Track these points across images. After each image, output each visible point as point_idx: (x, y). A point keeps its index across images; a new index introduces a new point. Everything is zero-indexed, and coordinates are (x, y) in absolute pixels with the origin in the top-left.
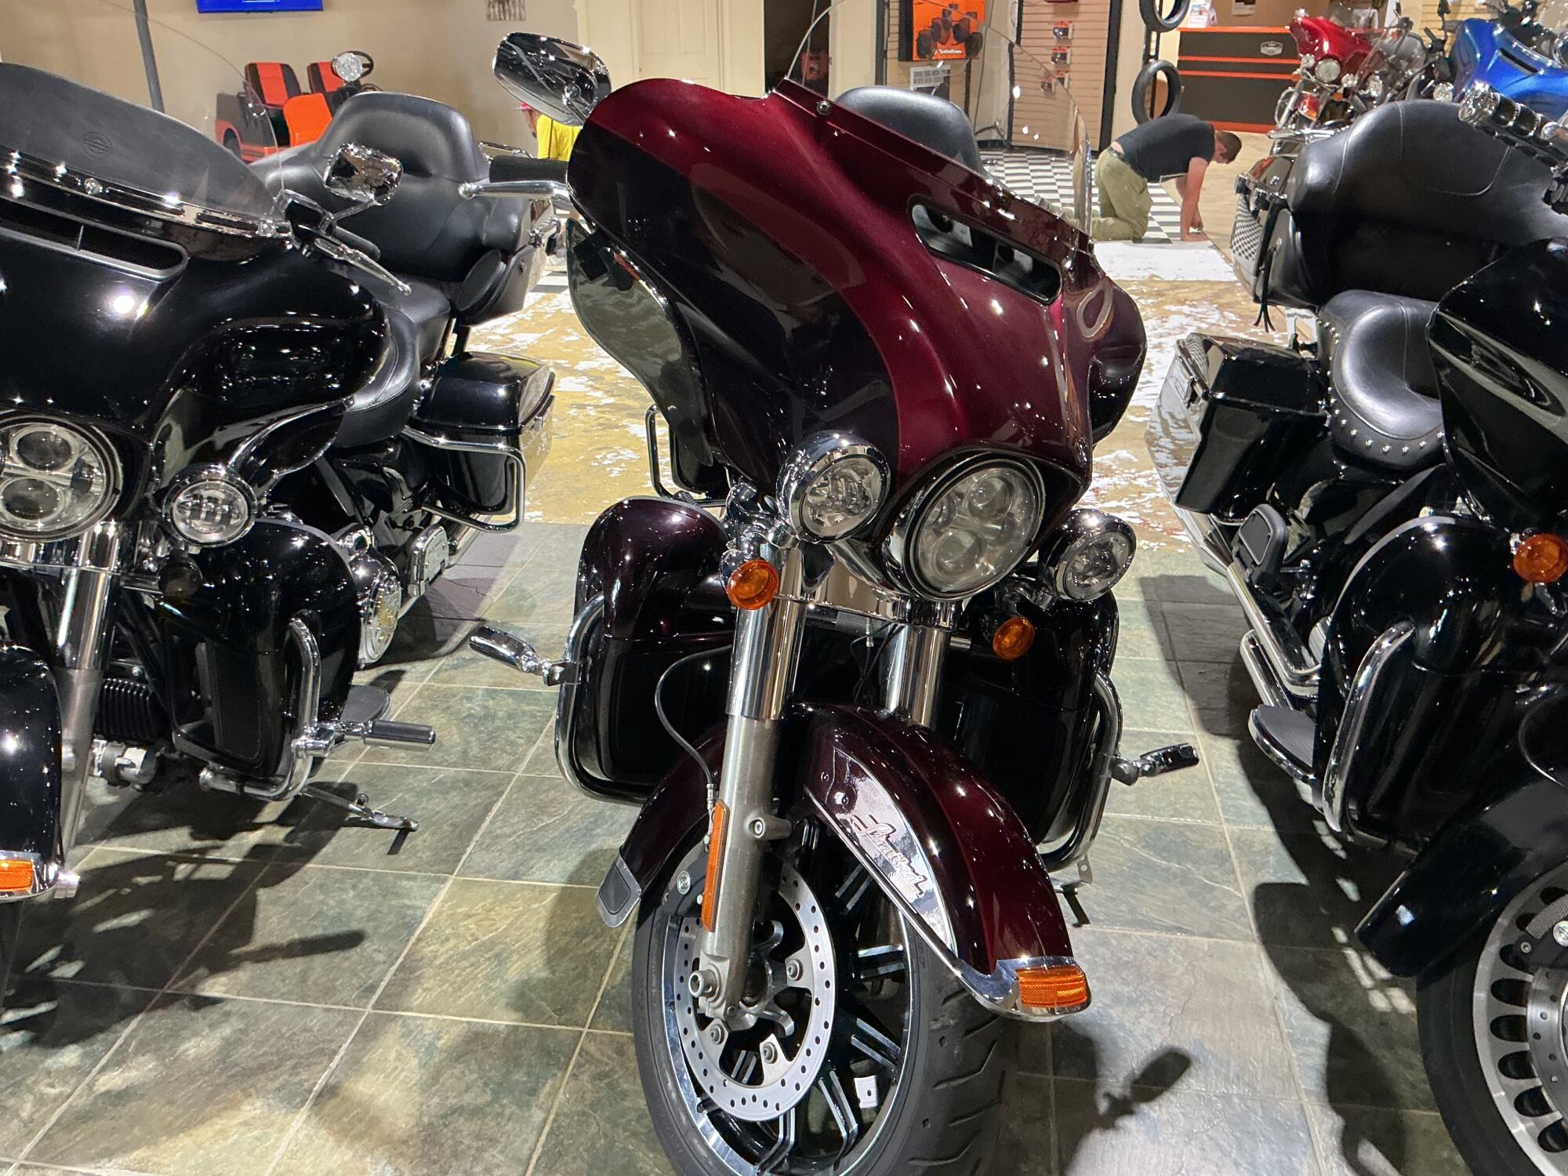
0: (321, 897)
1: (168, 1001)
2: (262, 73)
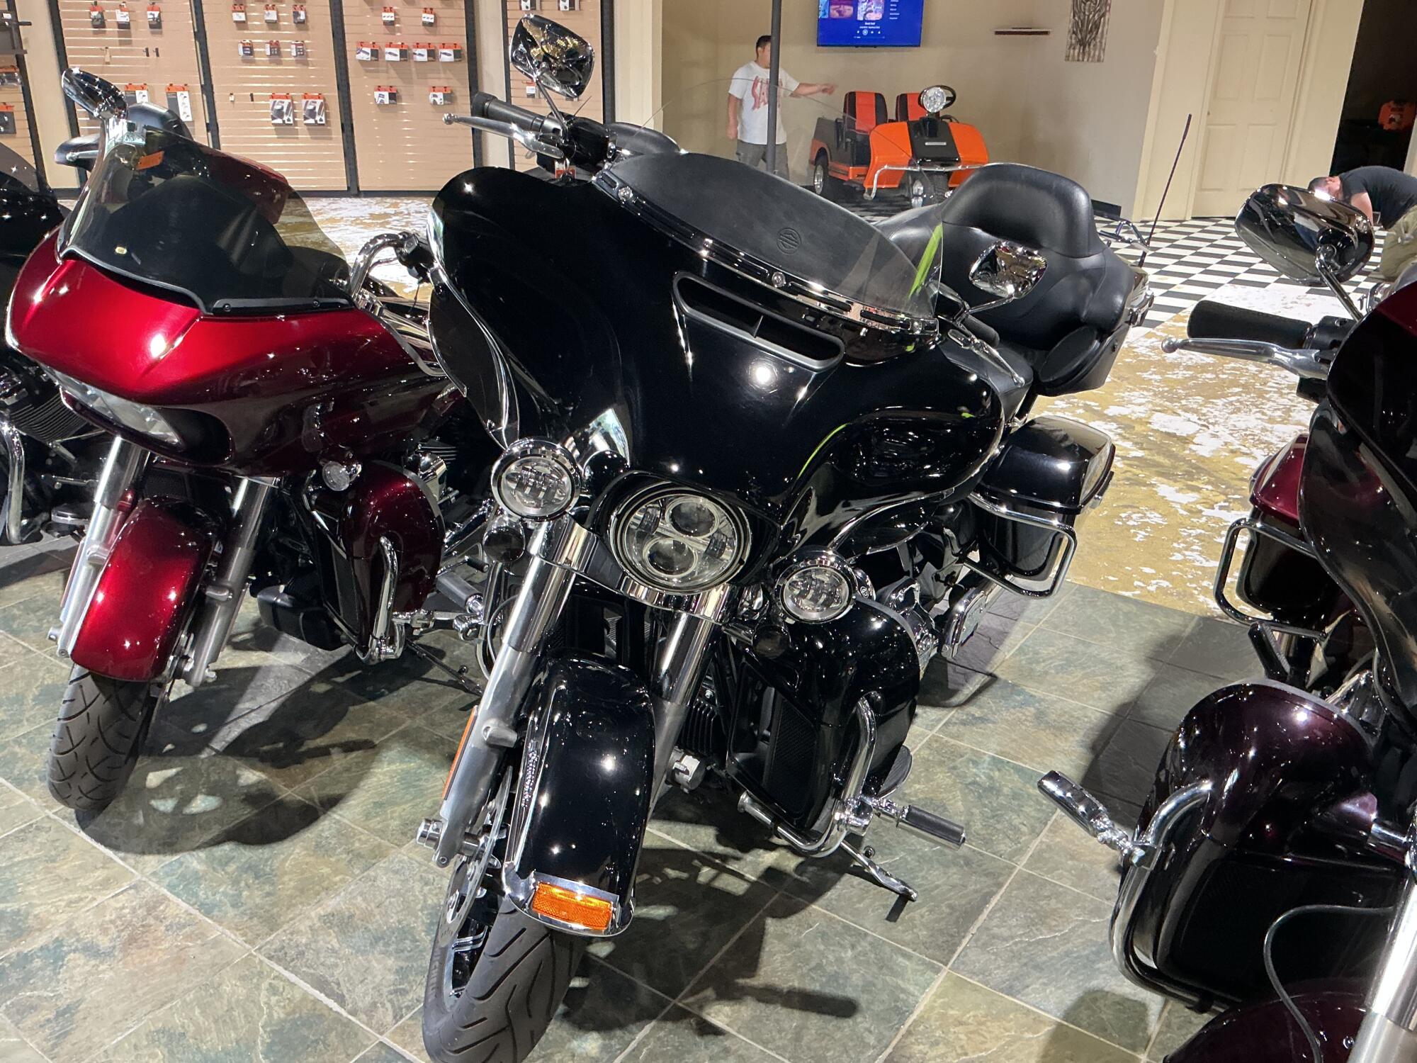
0: (822, 947)
1: (679, 1015)
2: (858, 101)
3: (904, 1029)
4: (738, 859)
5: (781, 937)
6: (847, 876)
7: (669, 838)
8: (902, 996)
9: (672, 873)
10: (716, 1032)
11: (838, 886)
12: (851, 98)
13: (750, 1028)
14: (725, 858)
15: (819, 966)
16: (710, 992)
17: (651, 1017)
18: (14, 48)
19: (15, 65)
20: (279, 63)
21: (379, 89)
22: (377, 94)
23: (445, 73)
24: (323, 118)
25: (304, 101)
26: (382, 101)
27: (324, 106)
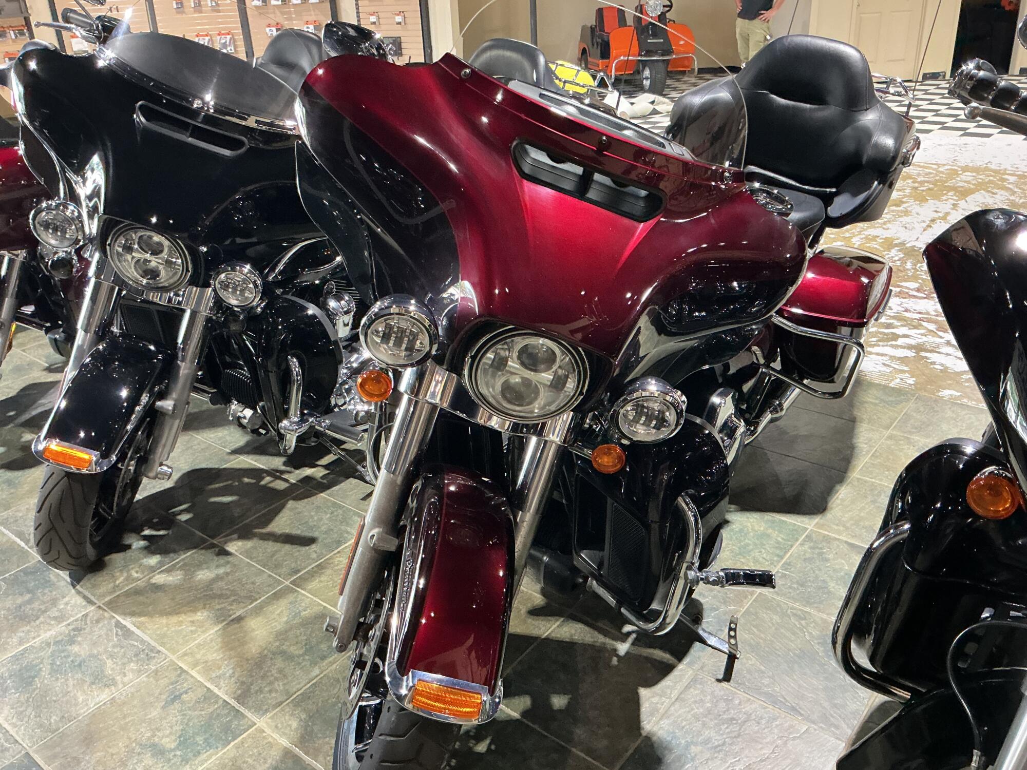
0: (314, 514)
1: (211, 547)
2: (605, 13)
3: (336, 551)
4: (290, 472)
5: (291, 510)
6: (351, 479)
7: (255, 463)
8: (346, 535)
9: (246, 480)
10: (227, 553)
11: (343, 484)
12: (600, 12)
13: (248, 554)
14: (282, 472)
15: (306, 522)
16: (235, 536)
17: (195, 548)
18: (22, 13)
19: (24, 24)
20: (201, 12)
21: (269, 26)
22: (268, 29)
23: (314, 11)
24: (233, 48)
25: (219, 37)
26: (272, 34)
27: (233, 40)
